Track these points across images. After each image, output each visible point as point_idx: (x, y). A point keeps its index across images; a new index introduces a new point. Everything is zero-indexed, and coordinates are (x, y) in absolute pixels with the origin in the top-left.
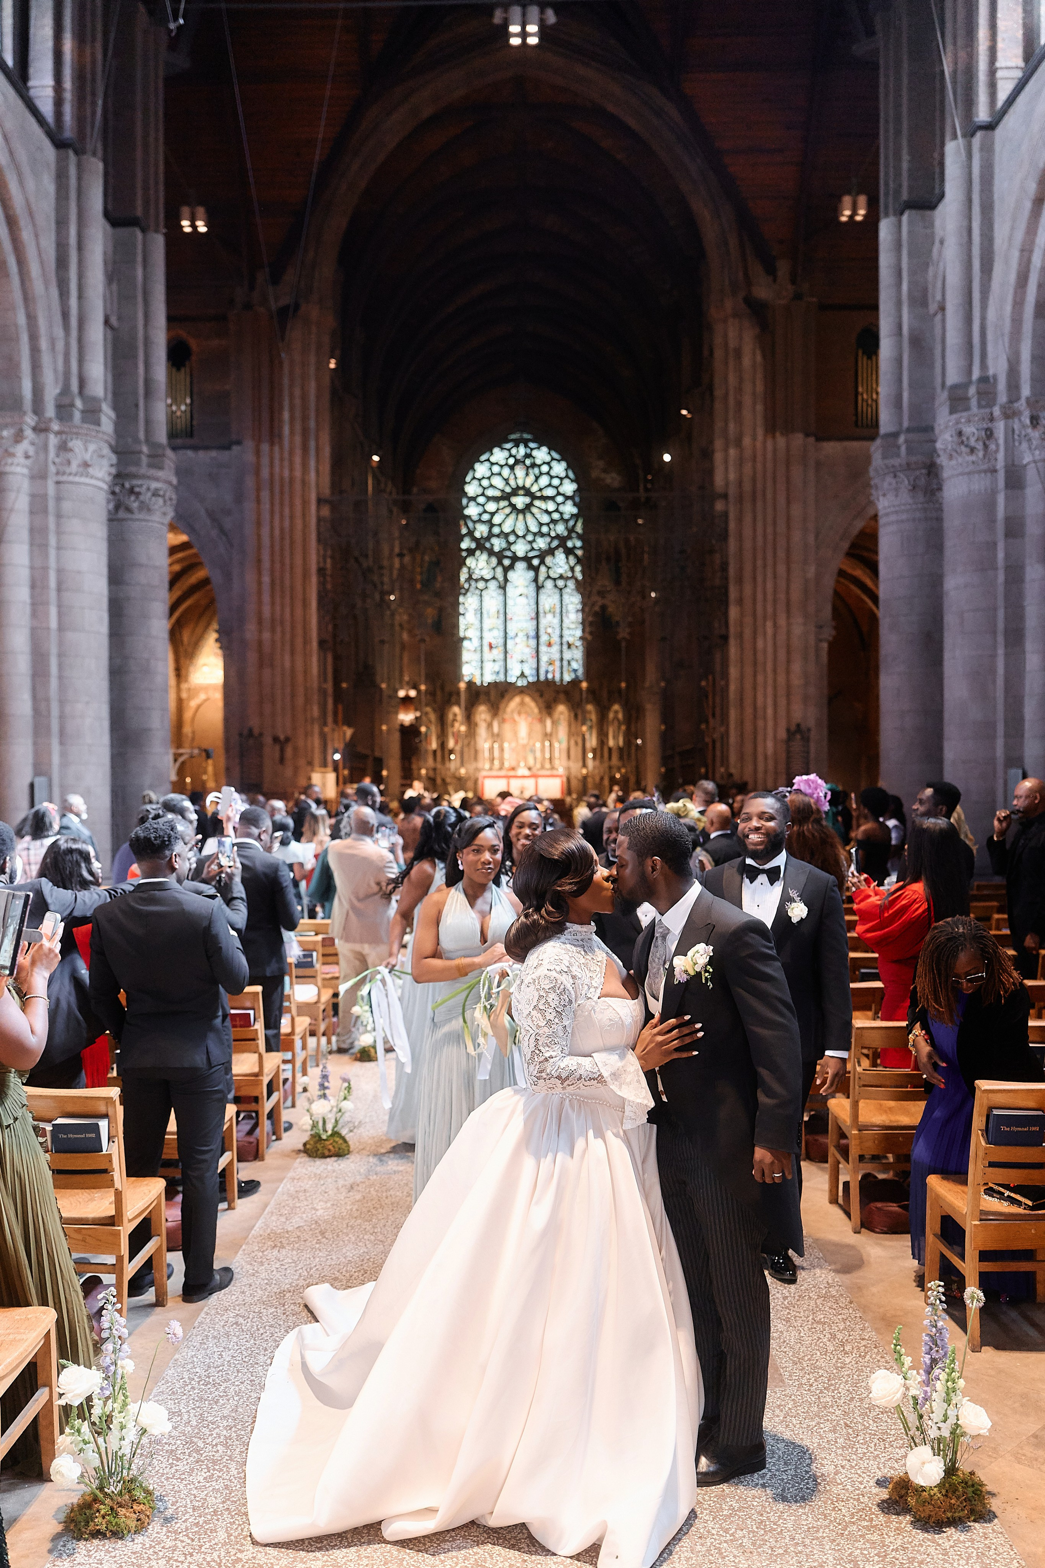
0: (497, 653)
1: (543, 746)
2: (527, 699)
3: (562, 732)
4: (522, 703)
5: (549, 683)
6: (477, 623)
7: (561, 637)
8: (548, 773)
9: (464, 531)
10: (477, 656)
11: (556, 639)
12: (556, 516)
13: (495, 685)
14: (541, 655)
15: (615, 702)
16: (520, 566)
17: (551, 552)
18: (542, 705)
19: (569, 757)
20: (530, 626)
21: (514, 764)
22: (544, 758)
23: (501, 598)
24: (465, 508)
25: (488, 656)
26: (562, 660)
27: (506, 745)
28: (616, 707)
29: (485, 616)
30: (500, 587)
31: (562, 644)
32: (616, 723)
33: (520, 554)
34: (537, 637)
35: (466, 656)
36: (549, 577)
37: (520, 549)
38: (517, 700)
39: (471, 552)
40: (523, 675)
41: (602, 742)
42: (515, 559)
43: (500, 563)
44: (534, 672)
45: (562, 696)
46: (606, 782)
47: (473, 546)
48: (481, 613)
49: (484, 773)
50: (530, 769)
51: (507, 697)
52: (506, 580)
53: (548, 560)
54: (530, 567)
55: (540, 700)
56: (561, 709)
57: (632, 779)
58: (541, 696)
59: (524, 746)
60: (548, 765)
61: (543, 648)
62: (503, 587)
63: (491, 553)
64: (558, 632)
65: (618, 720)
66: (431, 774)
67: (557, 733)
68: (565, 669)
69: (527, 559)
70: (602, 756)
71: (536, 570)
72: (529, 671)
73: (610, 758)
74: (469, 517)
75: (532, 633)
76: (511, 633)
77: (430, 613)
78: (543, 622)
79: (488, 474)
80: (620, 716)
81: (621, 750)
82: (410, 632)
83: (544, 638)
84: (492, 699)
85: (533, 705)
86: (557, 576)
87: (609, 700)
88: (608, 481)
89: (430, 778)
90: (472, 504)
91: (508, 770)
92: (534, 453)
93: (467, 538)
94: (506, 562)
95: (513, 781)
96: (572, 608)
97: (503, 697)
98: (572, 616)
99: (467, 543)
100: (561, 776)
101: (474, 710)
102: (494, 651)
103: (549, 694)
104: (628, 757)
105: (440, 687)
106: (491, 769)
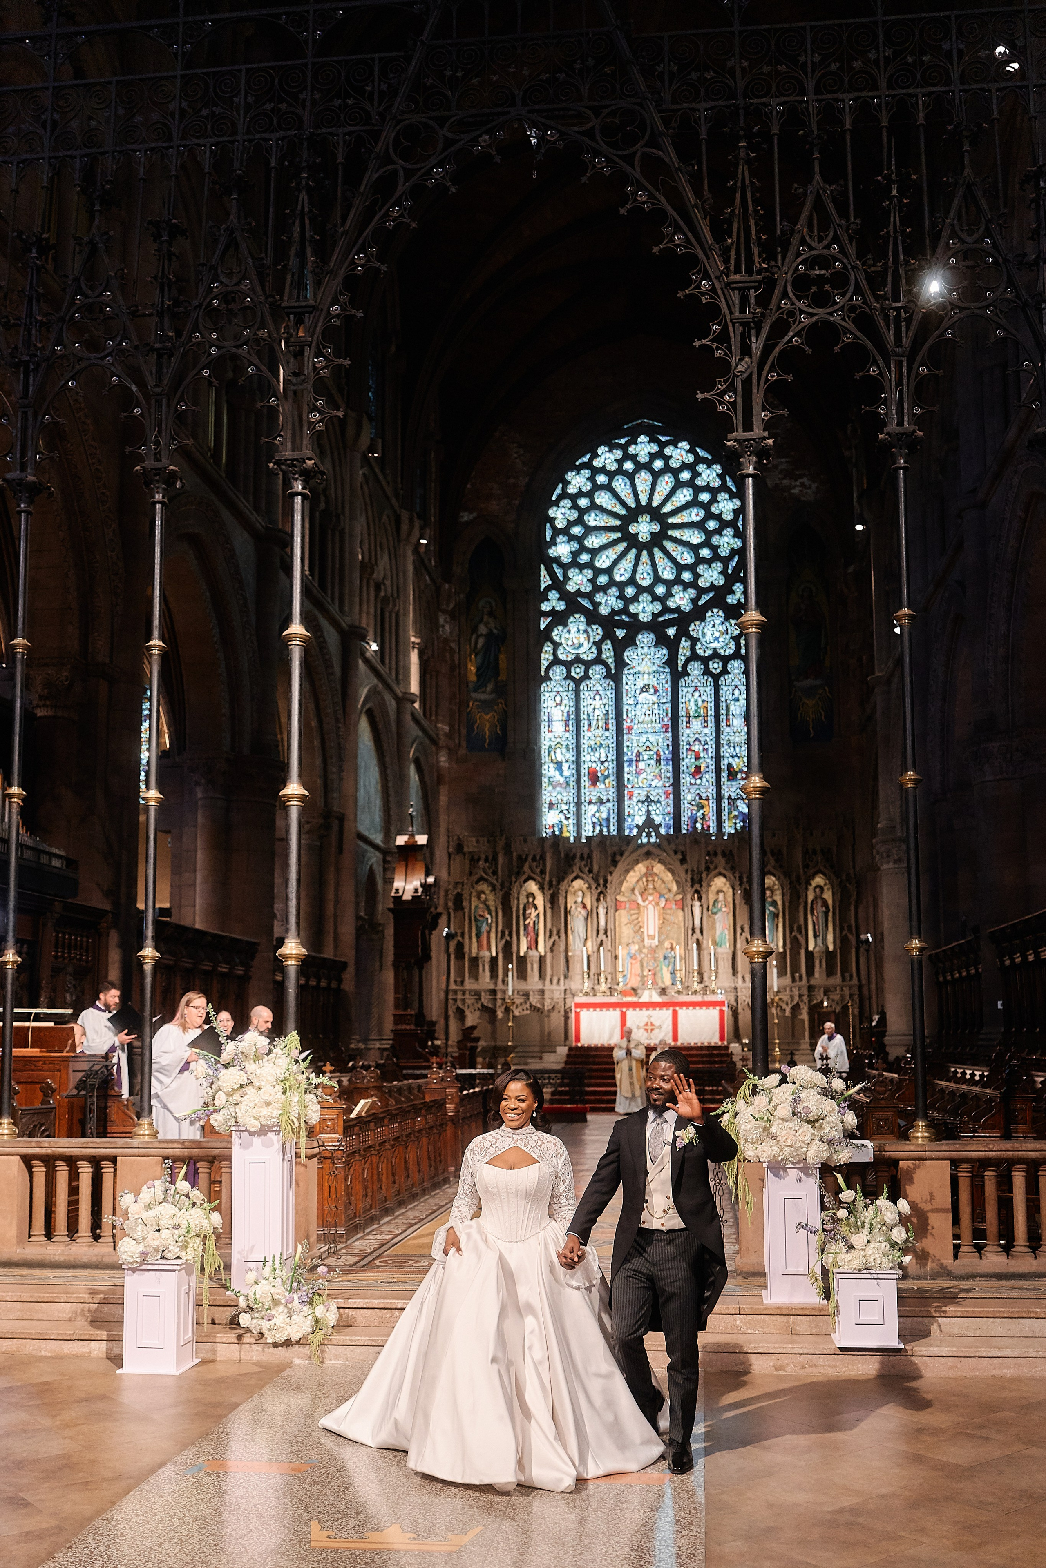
0: (606, 789)
1: (687, 948)
2: (658, 868)
4: (649, 874)
5: (698, 838)
6: (569, 737)
7: (718, 758)
8: (698, 998)
9: (545, 581)
10: (569, 795)
11: (706, 762)
12: (705, 553)
13: (602, 841)
14: (684, 789)
15: (819, 872)
16: (645, 639)
17: (698, 613)
18: (685, 877)
19: (734, 972)
20: (661, 741)
21: (634, 982)
22: (688, 973)
23: (611, 694)
24: (550, 547)
25: (589, 792)
26: (719, 798)
27: (621, 952)
28: (819, 880)
29: (584, 723)
30: (608, 676)
31: (718, 771)
32: (820, 909)
33: (645, 618)
34: (676, 759)
35: (548, 794)
36: (694, 657)
37: (645, 609)
38: (641, 868)
39: (560, 619)
40: (649, 822)
41: (795, 943)
42: (635, 626)
43: (608, 635)
44: (669, 820)
45: (720, 861)
46: (804, 1016)
47: (561, 606)
48: (578, 721)
49: (580, 999)
50: (663, 991)
51: (621, 866)
52: (621, 664)
53: (695, 629)
54: (662, 640)
55: (681, 870)
57: (853, 1011)
58: (683, 861)
59: (653, 950)
60: (696, 986)
61: (686, 779)
62: (615, 676)
63: (593, 617)
64: (711, 751)
65: (825, 903)
66: (485, 1000)
67: (713, 927)
68: (725, 813)
69: (656, 627)
70: (795, 969)
71: (672, 646)
72: (661, 816)
73: (810, 972)
74: (557, 560)
75: (666, 753)
76: (629, 755)
77: (486, 722)
78: (686, 734)
79: (588, 487)
80: (828, 896)
81: (829, 956)
82: (451, 752)
83: (687, 761)
84: (596, 868)
85: (669, 877)
86: (709, 653)
87: (806, 866)
88: (796, 491)
89: (484, 1008)
90: (561, 539)
91: (624, 993)
92: (668, 451)
93: (553, 595)
94: (620, 633)
95: (631, 1014)
96: (737, 708)
97: (615, 863)
98: (738, 723)
99: (553, 602)
100: (722, 1004)
101: (563, 886)
102: (601, 786)
103: (696, 858)
104: (845, 969)
105: (501, 844)
106: (594, 991)
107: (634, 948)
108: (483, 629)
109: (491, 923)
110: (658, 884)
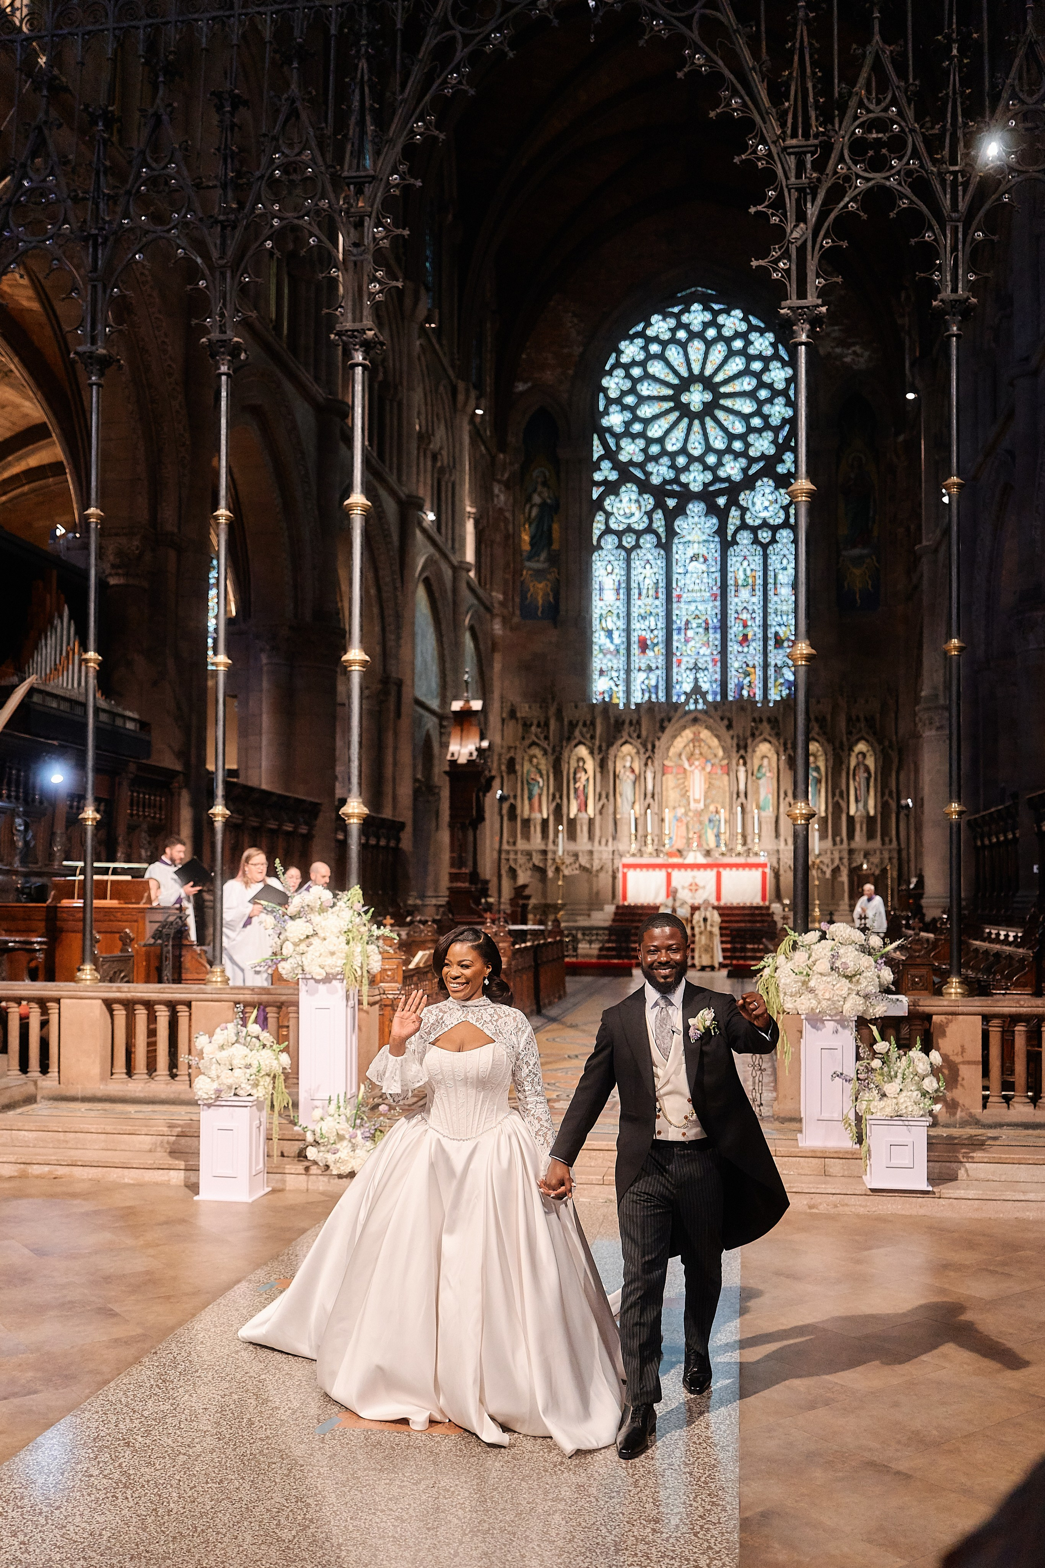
0: (655, 656)
1: (731, 811)
2: (705, 734)
3: (766, 789)
4: (696, 740)
5: (744, 705)
6: (620, 606)
7: (765, 626)
8: (741, 860)
9: (598, 451)
10: (619, 662)
11: (755, 630)
12: (756, 422)
13: (651, 707)
14: (731, 657)
15: (862, 738)
16: (696, 508)
17: (749, 483)
18: (731, 743)
19: (777, 835)
20: (710, 610)
21: (680, 844)
22: (733, 835)
23: (661, 563)
24: (603, 417)
25: (638, 660)
26: (766, 666)
27: (667, 814)
28: (861, 747)
29: (635, 592)
30: (659, 545)
31: (765, 639)
32: (862, 775)
33: (695, 487)
34: (724, 628)
35: (598, 662)
36: (744, 526)
37: (696, 479)
38: (688, 734)
39: (612, 488)
40: (697, 689)
41: (837, 809)
42: (686, 496)
43: (660, 504)
44: (716, 687)
45: (766, 727)
46: (844, 878)
47: (613, 476)
48: (629, 589)
49: (628, 860)
50: (708, 853)
51: (669, 731)
52: (671, 532)
53: (744, 498)
54: (712, 510)
55: (726, 735)
56: (765, 750)
57: (892, 873)
58: (729, 727)
59: (699, 814)
60: (739, 848)
61: (733, 647)
62: (666, 546)
63: (644, 487)
64: (759, 620)
65: (867, 769)
66: (537, 860)
67: (757, 792)
68: (771, 681)
69: (706, 496)
70: (836, 833)
71: (722, 515)
72: (708, 683)
73: (851, 835)
74: (609, 430)
75: (715, 622)
76: (678, 623)
77: (539, 591)
78: (734, 602)
79: (641, 356)
80: (870, 762)
81: (870, 821)
82: (505, 621)
83: (735, 629)
84: (644, 733)
85: (715, 742)
86: (758, 522)
87: (850, 733)
88: (848, 359)
89: (536, 868)
90: (614, 408)
91: (670, 855)
92: (721, 319)
93: (606, 465)
94: (671, 503)
95: (676, 874)
96: (785, 578)
97: (663, 729)
98: (786, 592)
99: (606, 472)
100: (764, 866)
101: (612, 751)
102: (650, 653)
103: (742, 724)
104: (885, 833)
105: (552, 710)
106: (641, 853)
107: (680, 811)
108: (537, 499)
109: (542, 785)
110: (705, 749)
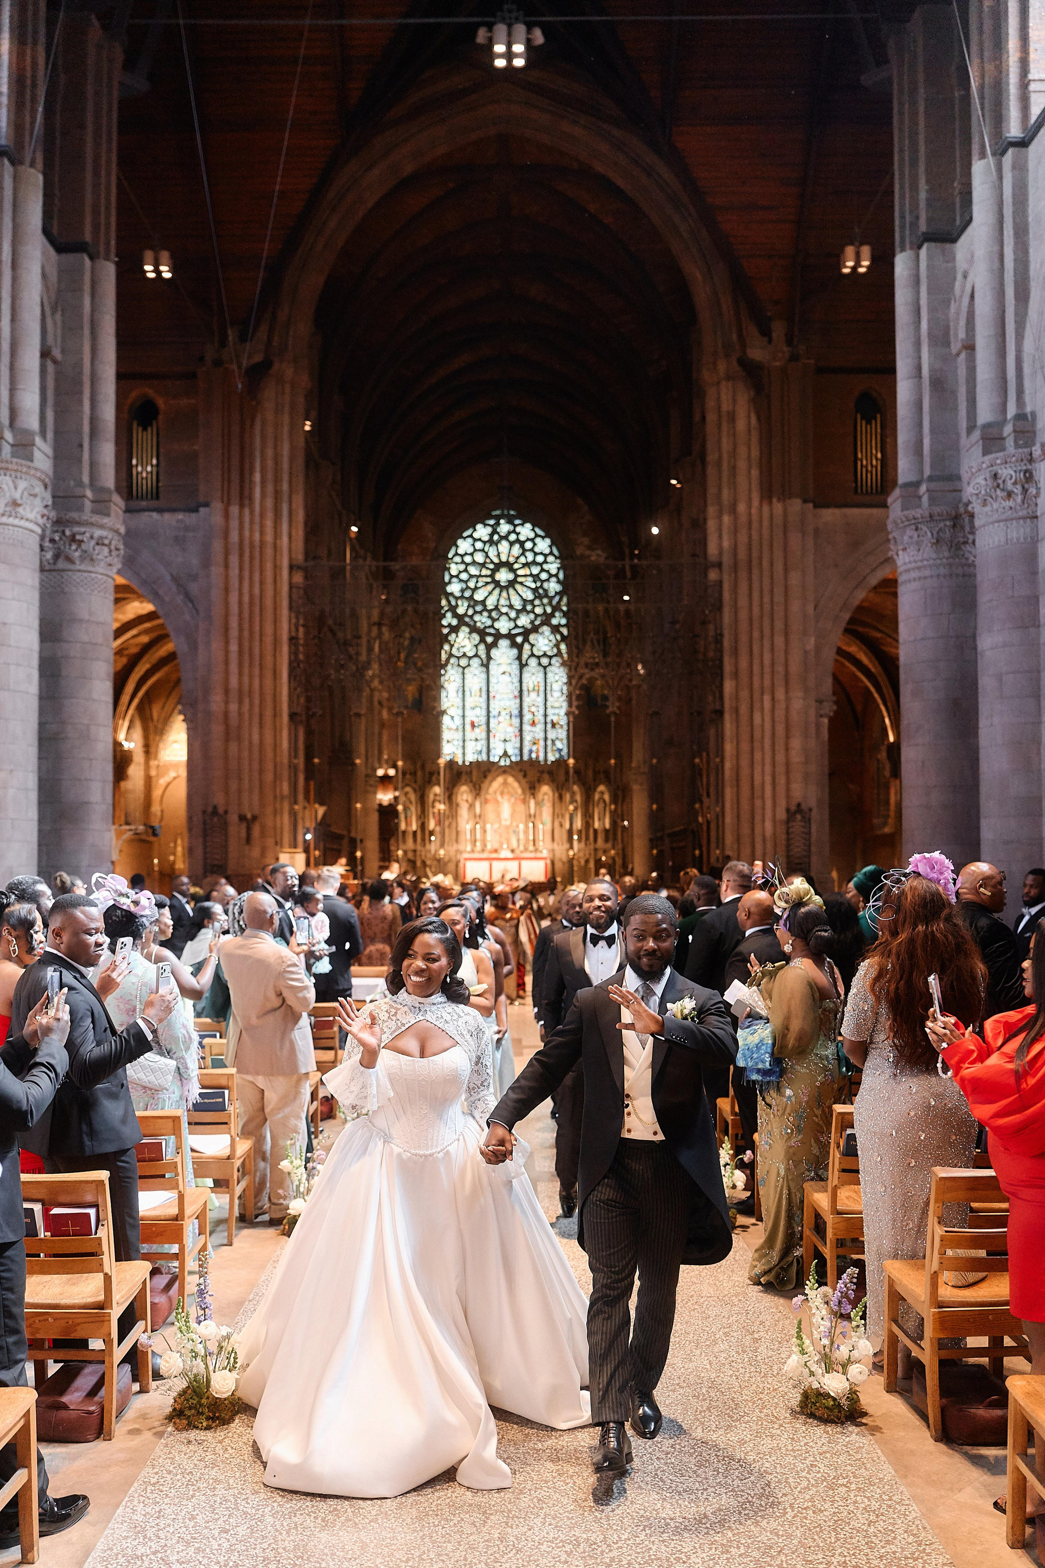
0: (480, 733)
1: (527, 827)
2: (510, 780)
4: (505, 783)
5: (533, 763)
6: (459, 702)
7: (546, 716)
8: (532, 855)
9: (444, 606)
10: (459, 736)
11: (540, 718)
12: (540, 593)
13: (478, 764)
14: (525, 734)
15: (600, 783)
16: (504, 643)
17: (535, 629)
18: (526, 786)
19: (554, 839)
20: (514, 705)
21: (496, 846)
22: (527, 840)
23: (484, 676)
24: (447, 585)
25: (470, 734)
26: (546, 739)
27: (488, 826)
28: (601, 788)
29: (467, 694)
30: (482, 665)
31: (546, 723)
32: (602, 805)
33: (504, 631)
34: (521, 716)
35: (446, 735)
36: (533, 655)
37: (503, 626)
38: (500, 780)
39: (455, 629)
40: (506, 754)
41: (587, 824)
42: (498, 636)
43: (483, 640)
44: (517, 752)
45: (546, 776)
46: (592, 865)
47: (455, 622)
48: (464, 691)
49: (466, 855)
50: (513, 851)
51: (489, 778)
52: (489, 658)
53: (532, 638)
54: (514, 644)
55: (523, 781)
56: (546, 790)
57: (619, 861)
58: (525, 776)
59: (507, 827)
60: (531, 848)
61: (527, 728)
62: (486, 665)
63: (473, 629)
64: (542, 711)
65: (604, 801)
66: (410, 855)
67: (541, 815)
68: (549, 749)
69: (510, 637)
70: (587, 838)
71: (520, 647)
72: (512, 751)
73: (595, 840)
74: (452, 594)
75: (516, 712)
76: (494, 712)
77: (411, 690)
78: (527, 700)
79: (471, 550)
80: (607, 797)
81: (607, 831)
82: (390, 709)
83: (527, 717)
84: (474, 779)
85: (516, 785)
86: (541, 653)
87: (595, 780)
88: (593, 558)
89: (409, 861)
90: (454, 580)
91: (491, 852)
92: (518, 529)
93: (449, 615)
94: (489, 640)
95: (495, 864)
96: (556, 687)
97: (485, 777)
98: (557, 694)
99: (449, 620)
100: (545, 859)
101: (456, 789)
102: (476, 730)
103: (533, 774)
104: (615, 839)
105: (419, 764)
106: (473, 851)
107: (496, 826)
108: (407, 635)
109: (414, 810)
110: (511, 789)
